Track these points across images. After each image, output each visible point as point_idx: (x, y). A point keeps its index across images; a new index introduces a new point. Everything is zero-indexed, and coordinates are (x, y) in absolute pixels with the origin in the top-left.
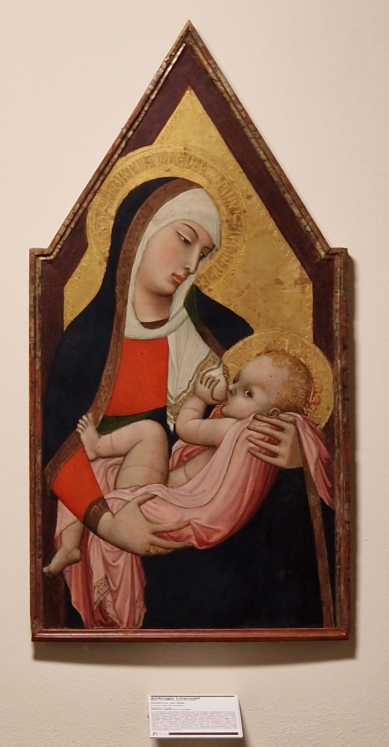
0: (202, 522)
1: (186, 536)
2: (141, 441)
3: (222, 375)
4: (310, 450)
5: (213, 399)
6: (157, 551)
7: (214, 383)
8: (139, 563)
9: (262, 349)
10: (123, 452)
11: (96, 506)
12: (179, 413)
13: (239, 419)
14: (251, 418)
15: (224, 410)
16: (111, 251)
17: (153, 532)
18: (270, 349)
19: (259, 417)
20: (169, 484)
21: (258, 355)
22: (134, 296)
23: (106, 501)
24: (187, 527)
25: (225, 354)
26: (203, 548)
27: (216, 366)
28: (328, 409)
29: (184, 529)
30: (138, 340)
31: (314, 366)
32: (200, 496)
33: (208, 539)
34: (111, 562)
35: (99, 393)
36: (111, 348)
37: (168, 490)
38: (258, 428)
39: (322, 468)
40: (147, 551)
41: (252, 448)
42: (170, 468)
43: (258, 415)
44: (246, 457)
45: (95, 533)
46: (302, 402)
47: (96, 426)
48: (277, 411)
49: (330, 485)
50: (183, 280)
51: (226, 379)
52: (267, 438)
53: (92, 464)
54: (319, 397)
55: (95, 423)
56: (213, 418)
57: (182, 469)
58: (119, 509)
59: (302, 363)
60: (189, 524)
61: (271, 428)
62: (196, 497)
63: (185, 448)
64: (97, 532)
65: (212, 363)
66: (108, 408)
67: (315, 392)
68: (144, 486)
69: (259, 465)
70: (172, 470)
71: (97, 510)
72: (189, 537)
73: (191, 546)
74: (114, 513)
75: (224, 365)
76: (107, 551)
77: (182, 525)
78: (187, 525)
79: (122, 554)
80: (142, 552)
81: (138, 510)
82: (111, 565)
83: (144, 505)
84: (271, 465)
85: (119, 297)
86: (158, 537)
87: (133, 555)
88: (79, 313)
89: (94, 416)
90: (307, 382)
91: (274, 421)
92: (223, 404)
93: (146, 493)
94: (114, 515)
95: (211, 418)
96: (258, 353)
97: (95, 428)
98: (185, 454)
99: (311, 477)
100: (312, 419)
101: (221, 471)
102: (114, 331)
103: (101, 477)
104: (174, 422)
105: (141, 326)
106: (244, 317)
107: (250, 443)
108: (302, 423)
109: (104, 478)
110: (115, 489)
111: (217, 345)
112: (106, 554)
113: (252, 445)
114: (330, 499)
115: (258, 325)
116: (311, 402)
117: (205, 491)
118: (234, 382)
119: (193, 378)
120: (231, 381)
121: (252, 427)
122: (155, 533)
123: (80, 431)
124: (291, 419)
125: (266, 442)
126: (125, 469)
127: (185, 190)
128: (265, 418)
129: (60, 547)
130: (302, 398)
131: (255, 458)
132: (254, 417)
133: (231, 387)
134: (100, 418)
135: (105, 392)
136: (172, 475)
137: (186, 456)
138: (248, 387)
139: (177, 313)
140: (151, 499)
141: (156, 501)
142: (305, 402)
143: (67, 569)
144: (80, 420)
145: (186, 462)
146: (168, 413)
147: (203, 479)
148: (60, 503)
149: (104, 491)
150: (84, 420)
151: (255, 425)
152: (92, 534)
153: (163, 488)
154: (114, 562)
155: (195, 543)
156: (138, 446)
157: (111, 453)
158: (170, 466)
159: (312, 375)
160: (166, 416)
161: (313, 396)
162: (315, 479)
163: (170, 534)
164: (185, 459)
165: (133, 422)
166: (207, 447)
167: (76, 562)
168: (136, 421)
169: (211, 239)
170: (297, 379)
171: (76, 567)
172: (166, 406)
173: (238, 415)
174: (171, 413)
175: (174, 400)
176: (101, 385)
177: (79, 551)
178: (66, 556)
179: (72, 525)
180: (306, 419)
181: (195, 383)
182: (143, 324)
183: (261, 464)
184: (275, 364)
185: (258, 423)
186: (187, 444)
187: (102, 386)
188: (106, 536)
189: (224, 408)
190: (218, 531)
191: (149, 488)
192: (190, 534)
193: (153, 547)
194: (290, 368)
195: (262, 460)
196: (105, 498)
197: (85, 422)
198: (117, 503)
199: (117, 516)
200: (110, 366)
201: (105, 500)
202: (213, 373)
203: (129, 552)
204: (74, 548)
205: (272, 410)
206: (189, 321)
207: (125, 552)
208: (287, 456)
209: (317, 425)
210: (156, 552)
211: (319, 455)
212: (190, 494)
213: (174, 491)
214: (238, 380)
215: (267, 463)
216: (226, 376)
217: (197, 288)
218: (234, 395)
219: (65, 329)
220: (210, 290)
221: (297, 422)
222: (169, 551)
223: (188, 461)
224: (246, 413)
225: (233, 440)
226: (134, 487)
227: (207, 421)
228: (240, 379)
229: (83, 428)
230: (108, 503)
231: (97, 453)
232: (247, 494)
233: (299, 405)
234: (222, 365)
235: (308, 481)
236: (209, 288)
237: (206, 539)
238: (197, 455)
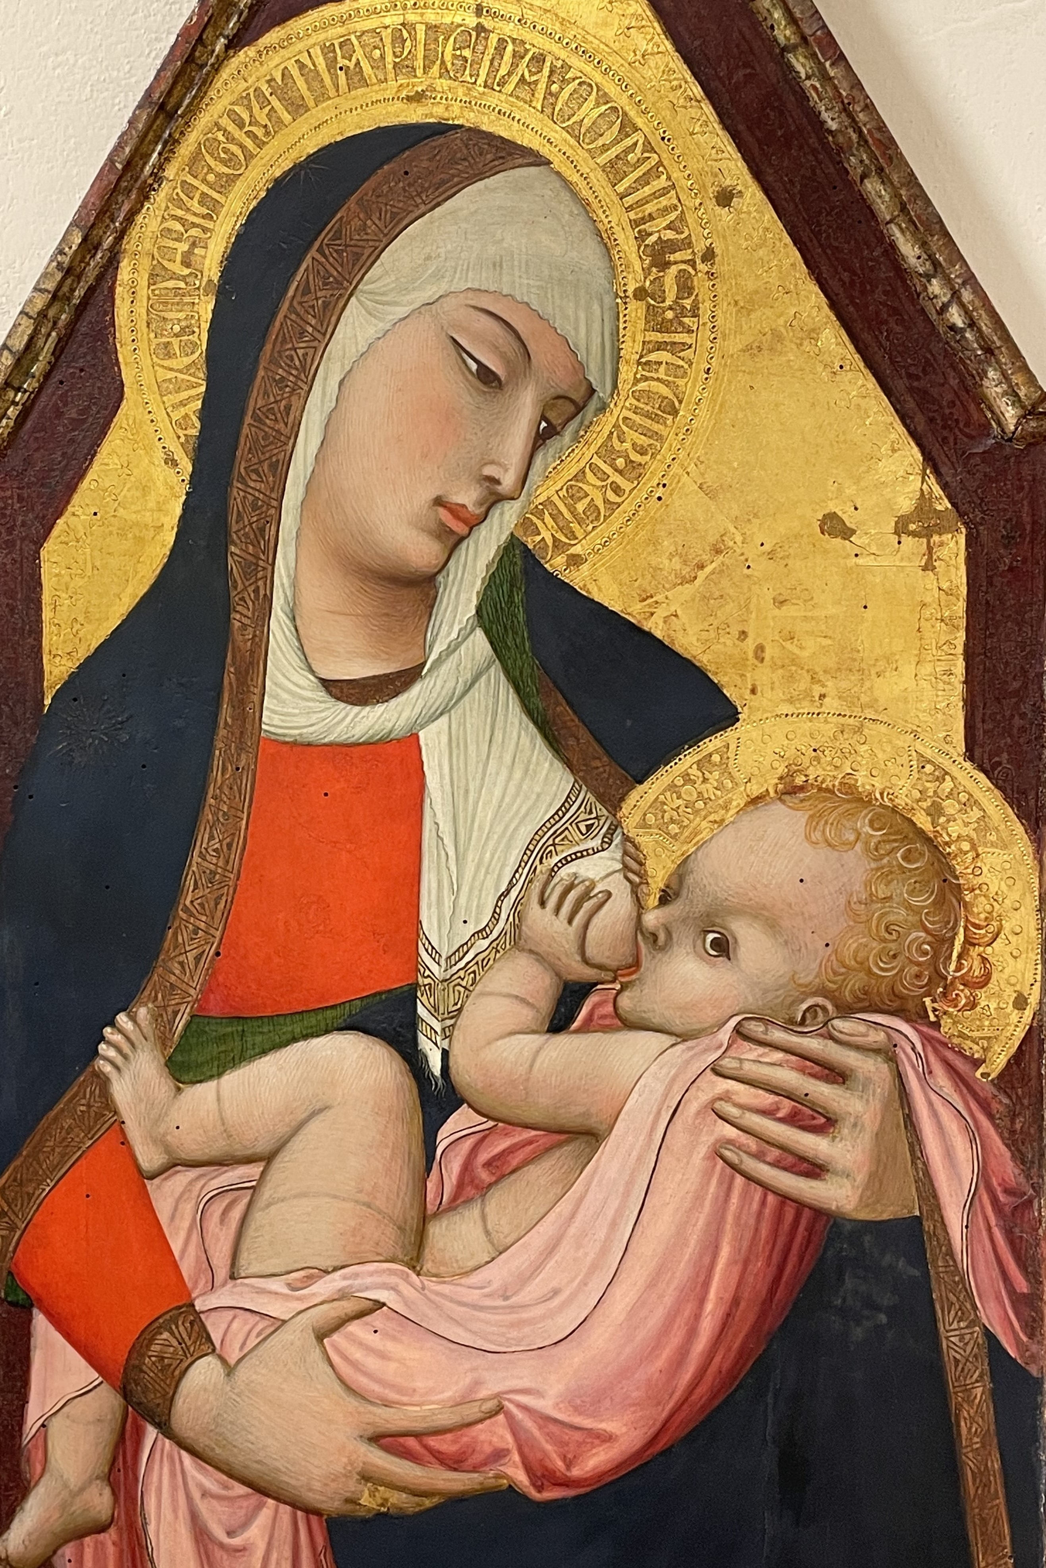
0: (545, 1405)
1: (488, 1449)
2: (327, 1108)
3: (620, 876)
4: (949, 1154)
5: (586, 961)
6: (386, 1500)
7: (588, 905)
8: (320, 1541)
9: (771, 783)
10: (263, 1146)
11: (166, 1335)
12: (460, 1010)
13: (683, 1037)
14: (725, 1034)
15: (626, 1002)
16: (205, 414)
17: (370, 1431)
18: (799, 780)
19: (756, 1029)
20: (428, 1266)
21: (755, 801)
22: (294, 585)
23: (202, 1316)
24: (493, 1420)
25: (634, 796)
26: (551, 1494)
27: (596, 843)
28: (1020, 1003)
29: (480, 1426)
30: (309, 745)
31: (966, 846)
32: (539, 1310)
33: (569, 1465)
34: (220, 1534)
35: (175, 935)
36: (216, 774)
37: (423, 1288)
38: (750, 1070)
39: (993, 1221)
40: (348, 1501)
41: (730, 1142)
42: (431, 1208)
43: (753, 1023)
44: (707, 1175)
45: (165, 1428)
46: (918, 976)
47: (163, 1054)
48: (824, 1009)
49: (1022, 1285)
50: (474, 523)
51: (635, 889)
52: (786, 1106)
53: (151, 1185)
54: (984, 960)
55: (163, 1040)
56: (585, 1029)
57: (474, 1212)
58: (245, 1351)
59: (920, 833)
60: (500, 1409)
61: (802, 1070)
62: (525, 1315)
63: (484, 1137)
64: (170, 1427)
65: (584, 830)
66: (207, 990)
67: (969, 942)
68: (335, 1269)
69: (755, 1206)
70: (436, 1215)
71: (172, 1349)
72: (499, 1455)
73: (505, 1487)
74: (232, 1361)
75: (626, 839)
76: (205, 1494)
77: (472, 1412)
78: (497, 1413)
79: (260, 1507)
80: (333, 1505)
81: (316, 1354)
82: (222, 1546)
83: (336, 1337)
84: (800, 1205)
85: (240, 587)
86: (387, 1449)
87: (299, 1513)
88: (95, 645)
89: (156, 1018)
90: (940, 902)
91: (813, 1044)
92: (623, 980)
93: (343, 1295)
94: (230, 1370)
95: (577, 1031)
96: (756, 794)
97: (163, 1061)
98: (484, 1156)
99: (950, 1253)
100: (956, 1041)
101: (614, 1225)
102: (226, 713)
103: (183, 1234)
104: (445, 1044)
105: (322, 694)
106: (704, 659)
107: (720, 1121)
108: (918, 1054)
109: (195, 1237)
110: (233, 1277)
111: (602, 763)
112: (203, 1507)
113: (731, 1132)
114: (1025, 1339)
115: (753, 691)
116: (955, 978)
117: (556, 1292)
118: (665, 899)
119: (511, 885)
120: (653, 901)
121: (728, 1063)
122: (378, 1439)
123: (108, 1069)
124: (878, 1037)
125: (781, 1120)
126: (268, 1206)
127: (480, 176)
128: (778, 1035)
129: (41, 1476)
130: (919, 964)
131: (739, 1180)
132: (738, 1031)
133: (651, 919)
134: (180, 1024)
135: (197, 929)
136: (436, 1230)
137: (488, 1164)
138: (718, 921)
139: (451, 649)
140: (360, 1315)
141: (378, 1325)
142: (930, 979)
143: (68, 1551)
144: (108, 1030)
145: (490, 1186)
146: (421, 1010)
147: (551, 1249)
148: (40, 1322)
149: (196, 1283)
150: (120, 1031)
151: (740, 1060)
152: (151, 1433)
153: (406, 1279)
154: (230, 1534)
155: (521, 1478)
156: (314, 1126)
157: (218, 1148)
158: (430, 1196)
159: (957, 878)
160: (413, 1022)
161: (960, 957)
162: (965, 1262)
163: (432, 1442)
164: (485, 1176)
165: (295, 1040)
166: (563, 1137)
167: (102, 1529)
168: (305, 1037)
169: (580, 367)
170: (900, 890)
171: (99, 1548)
172: (415, 986)
173: (678, 1025)
174: (435, 1010)
175: (443, 963)
176: (181, 907)
177: (107, 1491)
178: (64, 1506)
179: (83, 1398)
180: (933, 1038)
181: (517, 902)
182: (328, 685)
183: (763, 1203)
184: (817, 836)
185: (752, 1052)
186: (491, 1123)
187: (186, 910)
188: (202, 1442)
189: (626, 993)
190: (607, 1438)
191: (356, 1275)
192: (502, 1445)
193: (369, 1484)
194: (874, 852)
195: (767, 1188)
196: (197, 1308)
197: (128, 1038)
198: (240, 1326)
199: (243, 1373)
200: (211, 838)
201: (198, 1314)
202: (587, 868)
203: (285, 1503)
204: (90, 1482)
205: (804, 1006)
206: (496, 672)
207: (271, 1502)
208: (861, 1178)
209: (977, 1063)
210: (382, 1505)
211: (984, 1174)
212: (500, 1303)
213: (445, 1289)
214: (677, 895)
215: (785, 1198)
216: (637, 879)
217: (527, 553)
218: (662, 949)
219: (47, 702)
220: (575, 561)
221: (898, 1050)
222: (428, 1503)
223: (496, 1182)
224: (710, 1016)
225: (659, 1113)
226: (302, 1273)
227: (562, 1039)
228: (684, 892)
229: (119, 1060)
230: (210, 1329)
231: (167, 1149)
232: (709, 1307)
233: (908, 987)
234: (617, 840)
235: (938, 1267)
236: (572, 551)
237: (560, 1464)
238: (526, 1163)
